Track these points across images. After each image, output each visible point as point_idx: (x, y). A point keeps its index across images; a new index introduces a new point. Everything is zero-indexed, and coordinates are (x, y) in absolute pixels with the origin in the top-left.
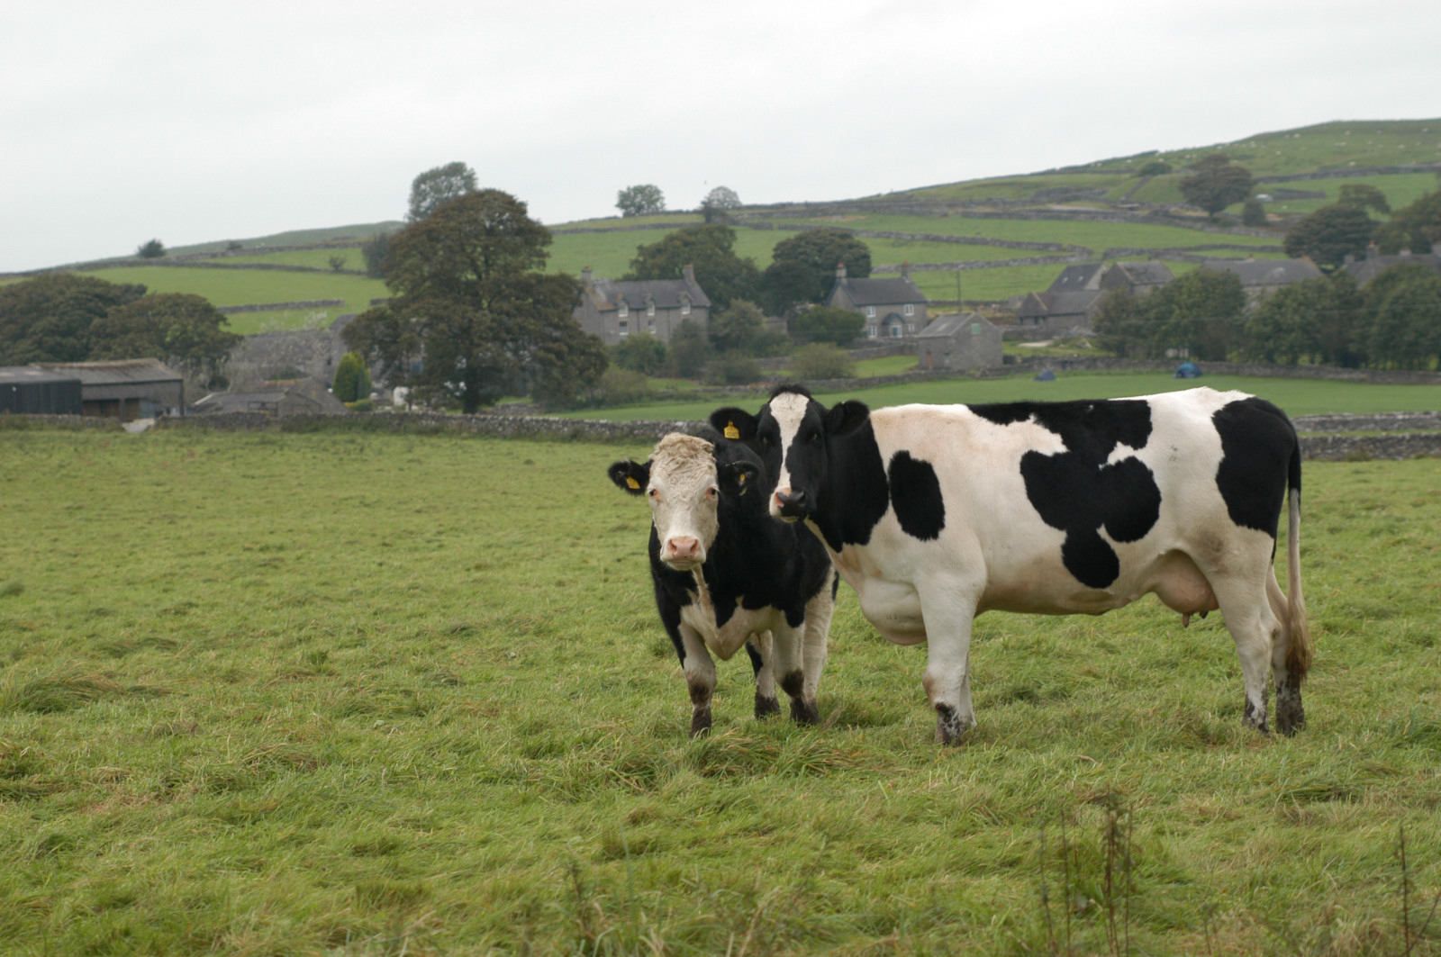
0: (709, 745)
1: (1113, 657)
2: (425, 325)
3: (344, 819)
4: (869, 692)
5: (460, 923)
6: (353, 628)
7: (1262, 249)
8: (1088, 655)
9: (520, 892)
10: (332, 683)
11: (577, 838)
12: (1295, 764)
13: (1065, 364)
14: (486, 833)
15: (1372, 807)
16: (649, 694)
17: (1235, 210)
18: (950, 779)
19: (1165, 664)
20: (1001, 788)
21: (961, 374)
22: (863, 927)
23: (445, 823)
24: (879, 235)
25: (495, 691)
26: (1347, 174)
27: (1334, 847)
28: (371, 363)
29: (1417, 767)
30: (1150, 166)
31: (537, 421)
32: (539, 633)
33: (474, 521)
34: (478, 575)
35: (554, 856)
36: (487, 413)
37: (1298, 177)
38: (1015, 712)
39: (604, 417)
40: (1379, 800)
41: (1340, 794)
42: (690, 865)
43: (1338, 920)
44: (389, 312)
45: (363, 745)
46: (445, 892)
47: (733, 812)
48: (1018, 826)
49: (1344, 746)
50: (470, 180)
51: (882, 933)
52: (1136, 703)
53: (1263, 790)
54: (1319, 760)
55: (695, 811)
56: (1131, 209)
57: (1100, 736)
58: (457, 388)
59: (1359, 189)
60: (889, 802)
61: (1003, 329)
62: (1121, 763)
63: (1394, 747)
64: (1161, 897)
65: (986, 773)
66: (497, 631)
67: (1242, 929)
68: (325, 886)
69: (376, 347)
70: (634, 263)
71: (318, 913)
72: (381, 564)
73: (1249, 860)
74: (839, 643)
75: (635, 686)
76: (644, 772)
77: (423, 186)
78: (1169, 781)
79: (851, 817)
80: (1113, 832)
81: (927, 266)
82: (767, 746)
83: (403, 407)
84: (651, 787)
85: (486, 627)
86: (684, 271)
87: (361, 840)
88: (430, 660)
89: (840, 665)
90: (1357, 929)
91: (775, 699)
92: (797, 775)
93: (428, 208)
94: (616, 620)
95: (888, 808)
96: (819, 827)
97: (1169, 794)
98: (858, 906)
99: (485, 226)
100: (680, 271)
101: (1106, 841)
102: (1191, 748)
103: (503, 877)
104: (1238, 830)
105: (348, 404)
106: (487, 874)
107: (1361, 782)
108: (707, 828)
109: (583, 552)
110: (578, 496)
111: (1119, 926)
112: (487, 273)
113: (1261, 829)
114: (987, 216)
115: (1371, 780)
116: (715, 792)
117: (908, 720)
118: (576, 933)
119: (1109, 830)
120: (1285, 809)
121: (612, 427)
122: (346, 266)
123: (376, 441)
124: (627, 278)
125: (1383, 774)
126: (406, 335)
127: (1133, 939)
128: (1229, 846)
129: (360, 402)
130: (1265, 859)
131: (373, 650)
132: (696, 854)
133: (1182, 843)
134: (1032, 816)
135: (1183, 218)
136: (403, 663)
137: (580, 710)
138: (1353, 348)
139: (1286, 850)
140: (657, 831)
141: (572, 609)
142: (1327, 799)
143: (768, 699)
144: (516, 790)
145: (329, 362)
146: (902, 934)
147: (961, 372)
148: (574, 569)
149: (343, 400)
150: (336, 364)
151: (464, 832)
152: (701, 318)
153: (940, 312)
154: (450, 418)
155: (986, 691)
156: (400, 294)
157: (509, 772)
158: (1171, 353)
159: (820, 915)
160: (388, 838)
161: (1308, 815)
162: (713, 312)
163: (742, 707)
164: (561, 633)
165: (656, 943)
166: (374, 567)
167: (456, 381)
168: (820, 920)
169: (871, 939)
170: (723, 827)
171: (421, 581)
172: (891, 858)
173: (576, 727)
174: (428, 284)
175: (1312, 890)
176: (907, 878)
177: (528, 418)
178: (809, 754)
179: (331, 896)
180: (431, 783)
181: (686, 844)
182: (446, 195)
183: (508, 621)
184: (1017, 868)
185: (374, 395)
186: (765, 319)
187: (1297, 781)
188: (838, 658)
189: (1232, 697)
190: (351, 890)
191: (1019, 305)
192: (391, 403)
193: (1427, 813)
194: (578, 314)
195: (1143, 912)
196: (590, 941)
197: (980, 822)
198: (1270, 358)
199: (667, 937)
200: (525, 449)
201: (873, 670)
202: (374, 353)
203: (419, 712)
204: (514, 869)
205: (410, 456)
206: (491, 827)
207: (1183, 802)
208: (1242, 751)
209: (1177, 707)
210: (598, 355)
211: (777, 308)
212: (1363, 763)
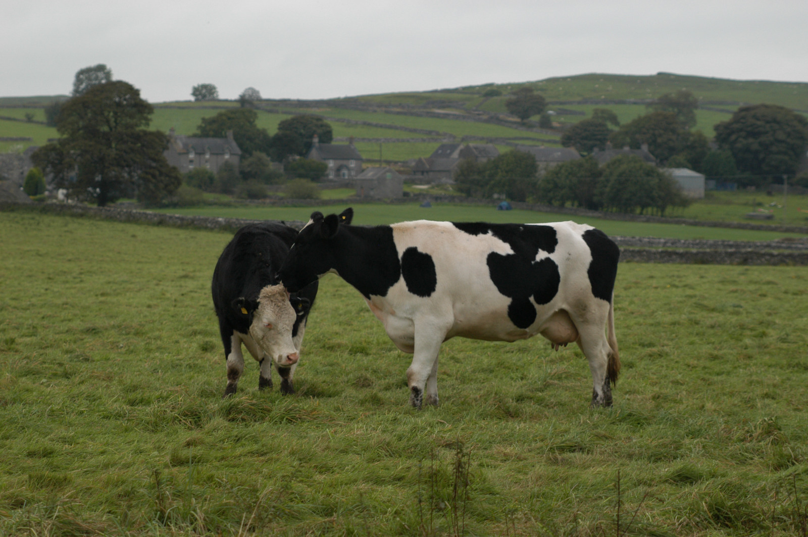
0: (233, 404)
1: (458, 365)
2: (79, 155)
3: (22, 435)
4: (322, 378)
5: (88, 498)
6: (30, 325)
7: (549, 141)
8: (445, 364)
9: (123, 482)
10: (17, 357)
11: (156, 453)
12: (557, 431)
13: (437, 198)
14: (104, 448)
15: (598, 457)
16: (198, 372)
17: (535, 119)
18: (367, 430)
19: (486, 370)
20: (395, 436)
21: (379, 201)
22: (315, 511)
23: (81, 440)
24: (338, 120)
25: (110, 366)
26: (597, 103)
27: (577, 478)
28: (46, 175)
29: (623, 435)
30: (490, 91)
31: (140, 213)
32: (137, 334)
33: (101, 268)
34: (102, 299)
35: (142, 462)
36: (111, 207)
37: (570, 103)
38: (403, 393)
39: (177, 213)
40: (602, 453)
41: (581, 449)
42: (219, 472)
43: (580, 520)
44: (58, 146)
45: (34, 393)
46: (80, 480)
47: (244, 442)
48: (404, 458)
49: (584, 422)
50: (108, 74)
51: (326, 515)
52: (471, 391)
53: (539, 444)
54: (570, 429)
55: (223, 441)
56: (479, 115)
57: (450, 410)
58: (95, 192)
59: (603, 111)
60: (332, 441)
61: (403, 177)
62: (462, 425)
63: (611, 423)
64: (481, 502)
65: (387, 427)
66: (113, 332)
67: (526, 522)
68: (11, 474)
69: (50, 166)
70: (199, 127)
71: (6, 489)
72: (46, 290)
73: (530, 483)
74: (306, 349)
75: (190, 367)
76: (195, 417)
77: (81, 76)
78: (488, 437)
79: (311, 448)
80: (459, 466)
81: (363, 139)
82: (265, 406)
83: (63, 201)
84: (198, 426)
85: (106, 329)
86: (227, 134)
87: (32, 448)
88: (74, 346)
89: (306, 362)
90: (590, 526)
91: (270, 380)
92: (281, 423)
93: (84, 89)
94: (181, 329)
95: (332, 444)
96: (292, 453)
97: (487, 444)
98: (313, 499)
99: (115, 102)
100: (225, 133)
101: (455, 470)
102: (500, 419)
103: (113, 473)
104: (525, 466)
105: (32, 197)
106: (104, 471)
107: (592, 442)
108: (230, 451)
109: (163, 289)
110: (160, 258)
111: (459, 518)
112: (115, 127)
113: (538, 466)
114: (398, 113)
115: (598, 442)
116: (235, 430)
117: (344, 395)
118: (155, 508)
119: (457, 465)
120: (551, 455)
121: (182, 219)
122: (35, 119)
123: (47, 219)
124: (195, 136)
125: (605, 439)
126: (67, 160)
127: (466, 525)
128: (519, 474)
129: (38, 196)
130: (539, 483)
131: (42, 339)
132: (223, 465)
133: (494, 472)
134: (411, 453)
135: (507, 122)
136: (59, 347)
137: (159, 379)
138: (595, 199)
139: (551, 479)
140: (202, 451)
141: (156, 321)
142: (574, 451)
143: (266, 379)
144: (122, 423)
145: (22, 173)
146: (338, 517)
147: (379, 200)
148: (157, 299)
149: (29, 194)
150: (26, 174)
151: (91, 446)
152: (235, 161)
153: (369, 165)
154: (90, 209)
155: (387, 381)
156: (65, 136)
157: (118, 413)
158: (496, 196)
159: (292, 504)
160: (48, 448)
161: (563, 460)
162: (242, 157)
163: (251, 382)
164: (150, 335)
165: (200, 515)
166: (43, 291)
167: (95, 188)
168: (293, 507)
169: (320, 518)
170: (239, 451)
171: (69, 300)
172: (332, 473)
173: (156, 389)
174: (81, 132)
175: (565, 502)
176: (341, 485)
177: (134, 211)
178: (288, 411)
179: (14, 479)
180: (73, 417)
181: (218, 459)
182: (94, 82)
183: (119, 326)
184: (402, 482)
185: (47, 193)
186: (271, 164)
187: (558, 440)
188: (305, 358)
189: (524, 391)
190: (26, 477)
191: (413, 164)
192: (56, 198)
193: (628, 462)
194: (166, 154)
195: (472, 510)
196: (163, 512)
197: (383, 455)
198: (550, 203)
199: (206, 512)
200: (132, 229)
201: (325, 365)
202: (48, 170)
203: (67, 375)
204: (120, 469)
205: (66, 229)
206: (107, 444)
207: (495, 449)
208: (528, 421)
209: (493, 395)
210: (176, 178)
211: (279, 158)
212: (594, 431)
